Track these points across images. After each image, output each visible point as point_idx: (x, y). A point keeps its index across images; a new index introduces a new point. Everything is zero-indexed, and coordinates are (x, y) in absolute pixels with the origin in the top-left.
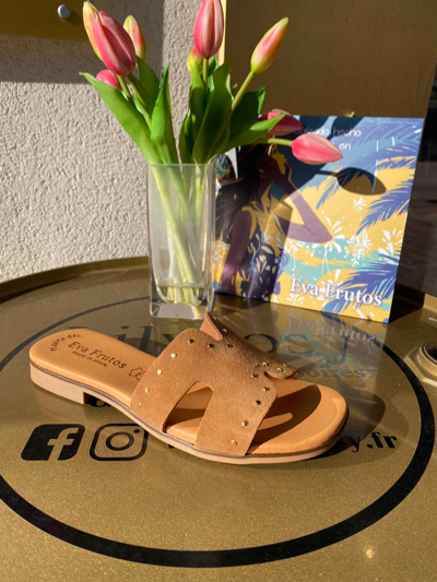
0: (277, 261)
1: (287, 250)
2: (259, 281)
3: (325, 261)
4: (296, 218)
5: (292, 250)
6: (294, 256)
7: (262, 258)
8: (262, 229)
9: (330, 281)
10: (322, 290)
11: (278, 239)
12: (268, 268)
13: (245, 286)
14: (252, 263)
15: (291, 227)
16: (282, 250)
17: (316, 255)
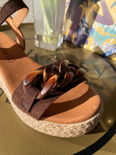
0: (89, 31)
1: (94, 26)
2: (80, 38)
3: (108, 34)
4: (100, 13)
5: (96, 27)
6: (96, 30)
7: (84, 29)
8: (86, 16)
9: (108, 43)
10: (104, 46)
11: (91, 21)
12: (85, 33)
13: (76, 39)
14: (80, 30)
15: (97, 16)
16: (92, 26)
17: (105, 31)
